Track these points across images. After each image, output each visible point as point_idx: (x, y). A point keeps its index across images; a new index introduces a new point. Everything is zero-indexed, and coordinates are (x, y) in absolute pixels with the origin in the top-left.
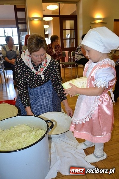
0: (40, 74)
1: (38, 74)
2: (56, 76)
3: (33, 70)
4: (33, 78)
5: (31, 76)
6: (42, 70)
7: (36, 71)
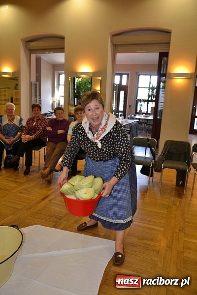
0: (96, 141)
1: (94, 141)
6: (99, 136)
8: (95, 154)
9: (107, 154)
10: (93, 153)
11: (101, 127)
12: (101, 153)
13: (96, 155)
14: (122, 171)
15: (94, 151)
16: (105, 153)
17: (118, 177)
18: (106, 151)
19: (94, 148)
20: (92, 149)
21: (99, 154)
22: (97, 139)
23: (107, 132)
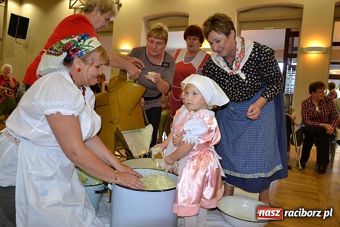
0: (237, 73)
1: (234, 73)
2: (269, 73)
3: (227, 69)
4: (232, 83)
5: (229, 80)
6: (239, 65)
7: (231, 71)
8: (234, 91)
9: (250, 87)
10: (232, 90)
11: (238, 52)
12: (243, 87)
13: (236, 93)
14: (272, 91)
15: (233, 88)
16: (248, 86)
17: (267, 98)
18: (248, 83)
19: (232, 84)
20: (230, 86)
21: (240, 91)
22: (237, 70)
23: (247, 59)
